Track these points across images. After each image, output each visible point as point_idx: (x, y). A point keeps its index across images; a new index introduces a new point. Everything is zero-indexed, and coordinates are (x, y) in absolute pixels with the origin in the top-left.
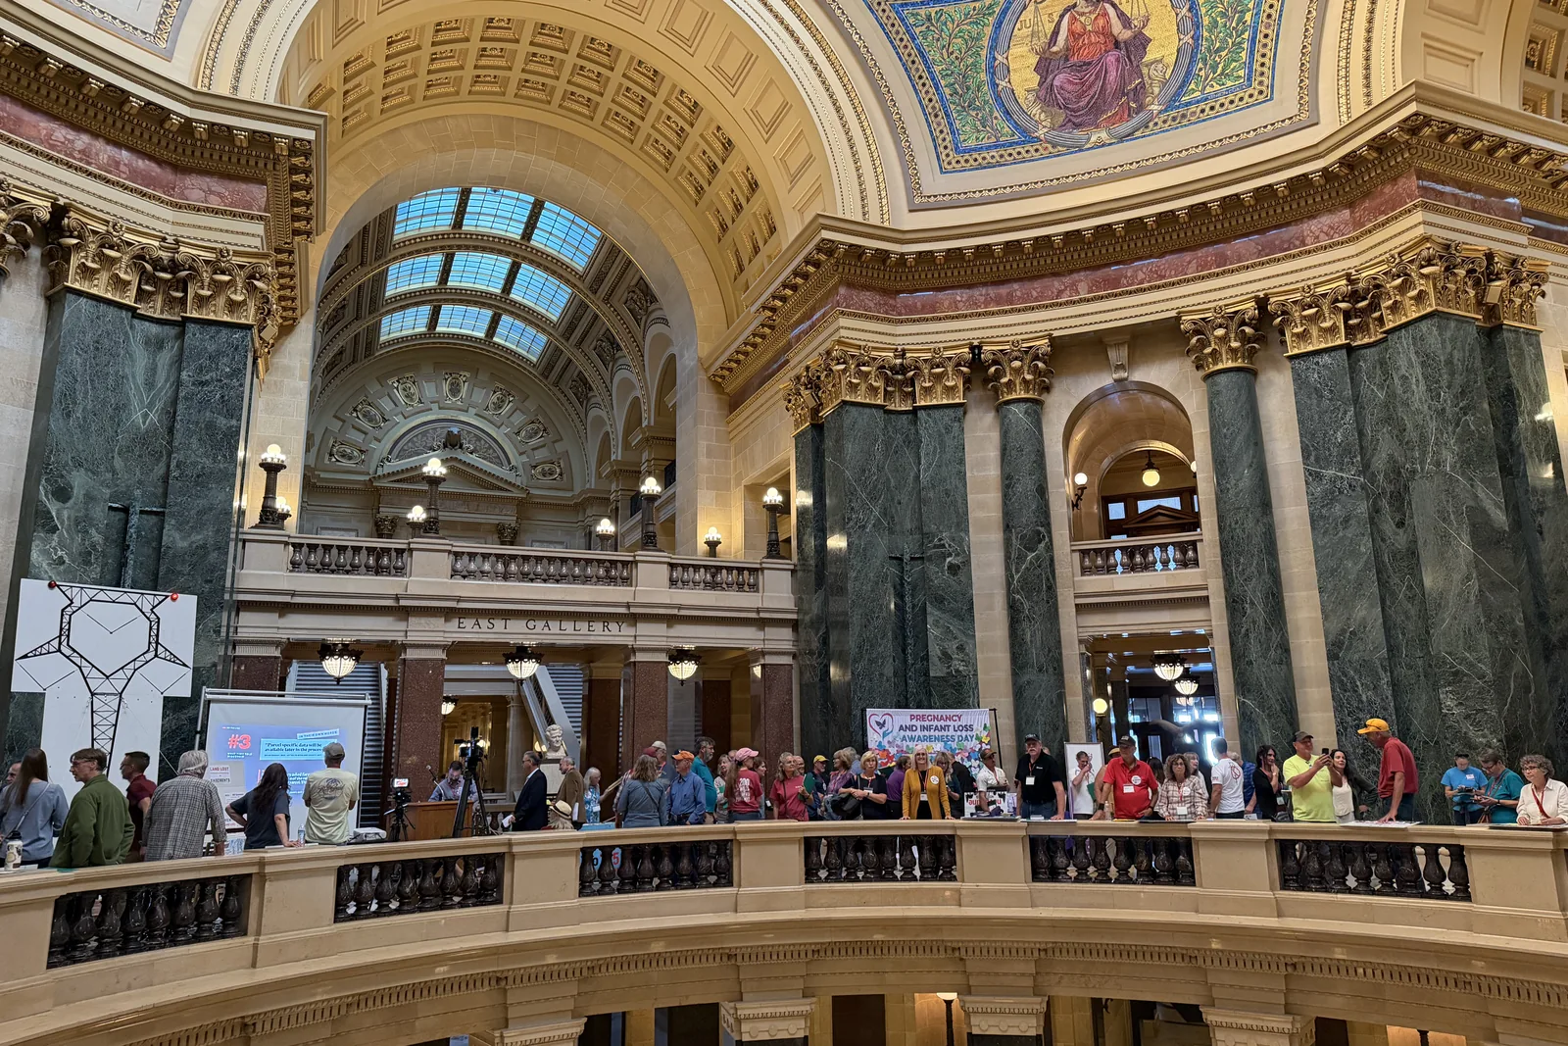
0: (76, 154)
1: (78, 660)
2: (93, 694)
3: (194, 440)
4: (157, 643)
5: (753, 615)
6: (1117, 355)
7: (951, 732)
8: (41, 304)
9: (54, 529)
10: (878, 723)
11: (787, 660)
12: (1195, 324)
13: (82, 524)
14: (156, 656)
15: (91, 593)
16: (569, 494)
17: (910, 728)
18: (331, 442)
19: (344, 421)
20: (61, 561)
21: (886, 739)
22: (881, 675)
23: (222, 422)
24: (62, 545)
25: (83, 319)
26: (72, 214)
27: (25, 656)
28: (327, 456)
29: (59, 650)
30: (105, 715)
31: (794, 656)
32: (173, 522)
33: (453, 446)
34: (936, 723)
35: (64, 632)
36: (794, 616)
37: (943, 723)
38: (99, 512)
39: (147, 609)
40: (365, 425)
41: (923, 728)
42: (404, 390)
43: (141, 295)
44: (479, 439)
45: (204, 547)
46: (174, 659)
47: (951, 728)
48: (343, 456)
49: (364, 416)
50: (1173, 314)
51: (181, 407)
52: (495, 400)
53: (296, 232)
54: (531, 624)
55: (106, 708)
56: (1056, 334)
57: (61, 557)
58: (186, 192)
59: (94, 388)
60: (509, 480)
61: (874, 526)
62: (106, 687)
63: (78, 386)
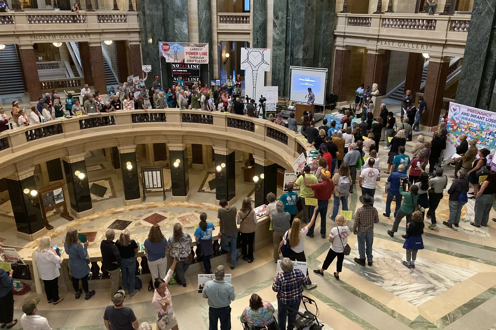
1: (250, 63)
2: (253, 70)
4: (263, 60)
7: (484, 121)
9: (276, 27)
10: (454, 109)
13: (281, 24)
14: (263, 63)
17: (467, 114)
20: (278, 34)
21: (456, 116)
27: (242, 63)
29: (247, 61)
32: (296, 22)
34: (478, 115)
35: (248, 58)
37: (482, 116)
39: (261, 52)
41: (472, 116)
45: (300, 28)
46: (267, 63)
47: (485, 119)
54: (400, 44)
55: (255, 73)
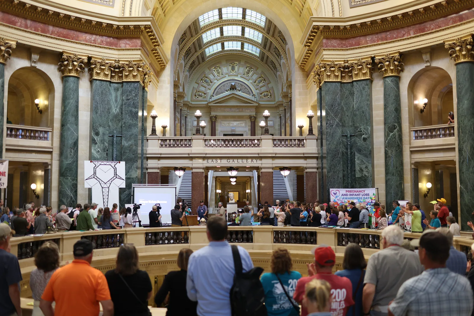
0: (93, 42)
1: (98, 180)
2: (102, 188)
3: (127, 115)
4: (116, 174)
5: (302, 155)
6: (426, 57)
7: (361, 196)
8: (89, 83)
9: (96, 143)
10: (334, 193)
11: (315, 170)
12: (450, 45)
13: (102, 141)
14: (116, 178)
15: (100, 163)
16: (273, 103)
17: (346, 195)
18: (195, 92)
19: (199, 84)
20: (99, 152)
21: (337, 198)
22: (338, 177)
23: (134, 110)
24: (98, 147)
25: (98, 86)
26: (93, 59)
27: (87, 179)
28: (194, 96)
29: (94, 177)
30: (106, 193)
31: (317, 169)
32: (124, 139)
33: (233, 89)
34: (355, 193)
35: (95, 173)
36: (317, 155)
37: (358, 193)
38: (106, 138)
39: (113, 166)
40: (205, 84)
41: (350, 195)
42: (217, 71)
43: (112, 77)
44: (242, 85)
45: (132, 145)
46: (121, 178)
47: (361, 195)
48: (199, 96)
49: (205, 81)
50: (442, 42)
51: (123, 107)
52: (247, 71)
53: (155, 46)
54: (229, 161)
55: (106, 191)
56: (401, 51)
57: (99, 150)
58: (121, 45)
59: (102, 105)
60: (252, 99)
61: (336, 125)
62: (105, 186)
63: (98, 105)
